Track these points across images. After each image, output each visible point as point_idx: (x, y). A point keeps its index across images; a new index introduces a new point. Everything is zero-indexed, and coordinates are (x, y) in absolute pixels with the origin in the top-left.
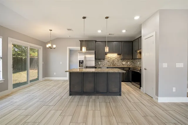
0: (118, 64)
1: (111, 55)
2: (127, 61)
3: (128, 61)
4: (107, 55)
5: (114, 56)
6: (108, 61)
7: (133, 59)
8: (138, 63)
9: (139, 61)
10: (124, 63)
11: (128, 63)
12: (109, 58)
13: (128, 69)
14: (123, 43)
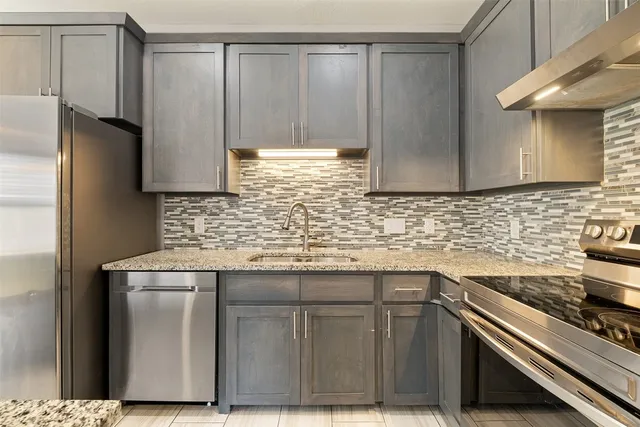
0: (350, 234)
1: (294, 165)
2: (419, 208)
3: (427, 211)
4: (261, 164)
5: (315, 172)
6: (270, 213)
7: (462, 194)
8: (515, 225)
9: (517, 212)
10: (393, 225)
11: (429, 225)
12: (272, 182)
13: (420, 288)
14: (377, 51)
